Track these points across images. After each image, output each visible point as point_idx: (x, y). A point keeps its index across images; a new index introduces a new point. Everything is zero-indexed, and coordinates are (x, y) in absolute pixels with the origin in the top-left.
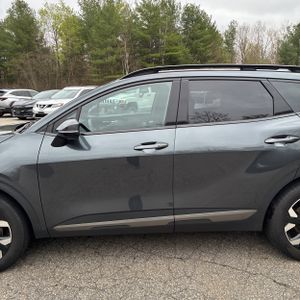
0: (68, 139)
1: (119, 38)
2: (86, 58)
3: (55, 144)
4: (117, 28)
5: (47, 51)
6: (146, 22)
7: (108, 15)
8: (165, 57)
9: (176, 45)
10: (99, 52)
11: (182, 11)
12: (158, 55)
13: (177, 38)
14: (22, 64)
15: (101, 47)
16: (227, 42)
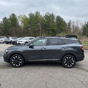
0: (31, 47)
1: (39, 24)
2: (29, 29)
3: (29, 48)
4: (38, 21)
5: (19, 27)
6: (46, 20)
7: (36, 18)
8: (51, 29)
9: (54, 26)
10: (33, 27)
11: (56, 17)
12: (49, 29)
13: (54, 24)
14: (12, 30)
15: (34, 26)
16: (68, 26)
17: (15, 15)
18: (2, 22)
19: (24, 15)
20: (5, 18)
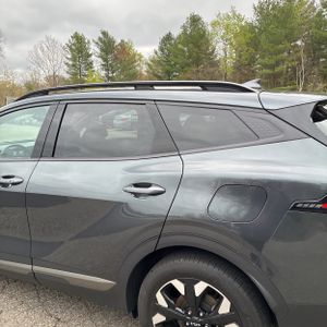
2: (258, 69)
17: (200, 19)
18: (159, 53)
19: (234, 14)
20: (168, 37)
